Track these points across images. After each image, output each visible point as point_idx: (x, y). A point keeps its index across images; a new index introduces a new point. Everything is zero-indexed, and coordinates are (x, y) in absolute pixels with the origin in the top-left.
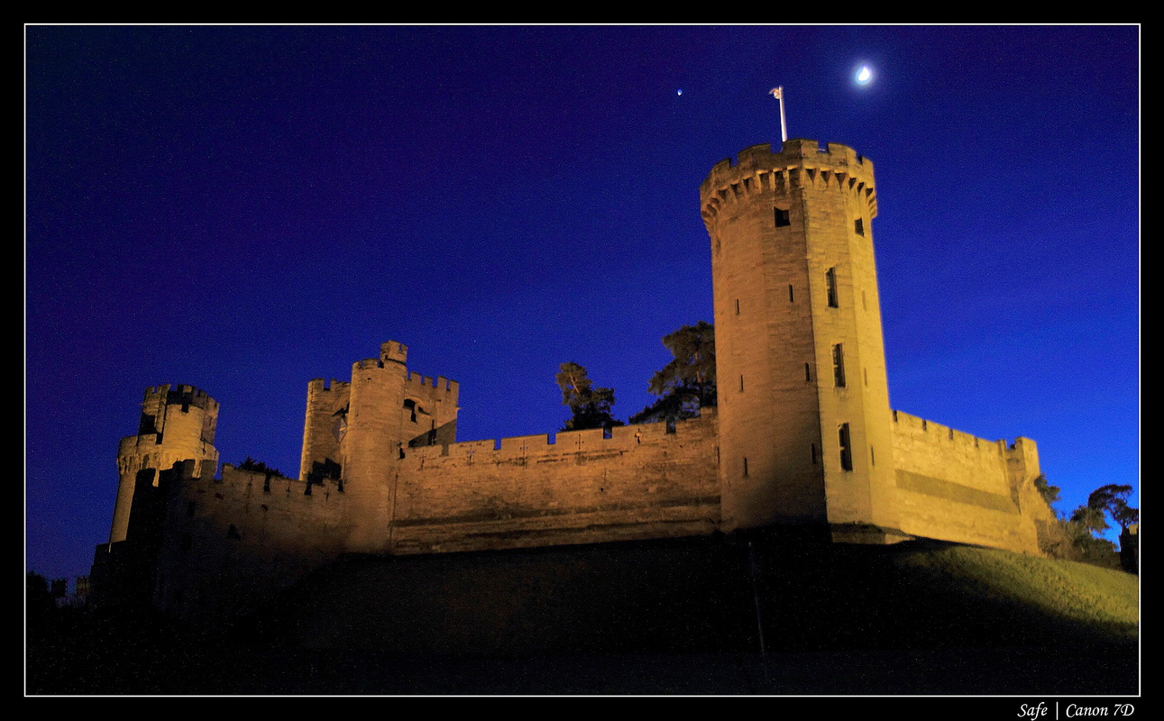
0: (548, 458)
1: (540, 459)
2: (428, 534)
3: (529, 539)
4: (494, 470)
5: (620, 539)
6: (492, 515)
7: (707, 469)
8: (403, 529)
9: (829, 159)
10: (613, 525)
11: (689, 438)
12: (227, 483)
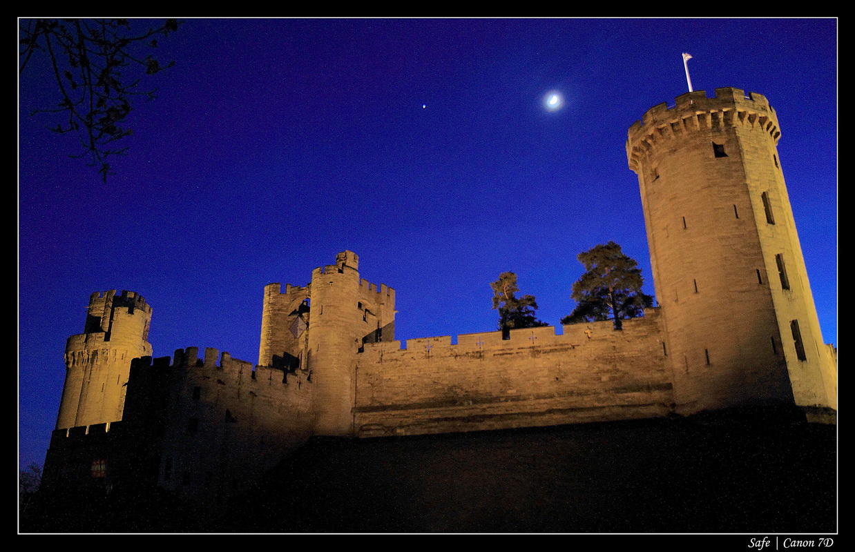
0: (504, 352)
1: (497, 353)
2: (391, 418)
3: (492, 423)
4: (452, 362)
5: (581, 421)
6: (453, 402)
7: (656, 361)
8: (366, 414)
9: (753, 105)
10: (572, 410)
11: (635, 334)
12: (226, 370)
